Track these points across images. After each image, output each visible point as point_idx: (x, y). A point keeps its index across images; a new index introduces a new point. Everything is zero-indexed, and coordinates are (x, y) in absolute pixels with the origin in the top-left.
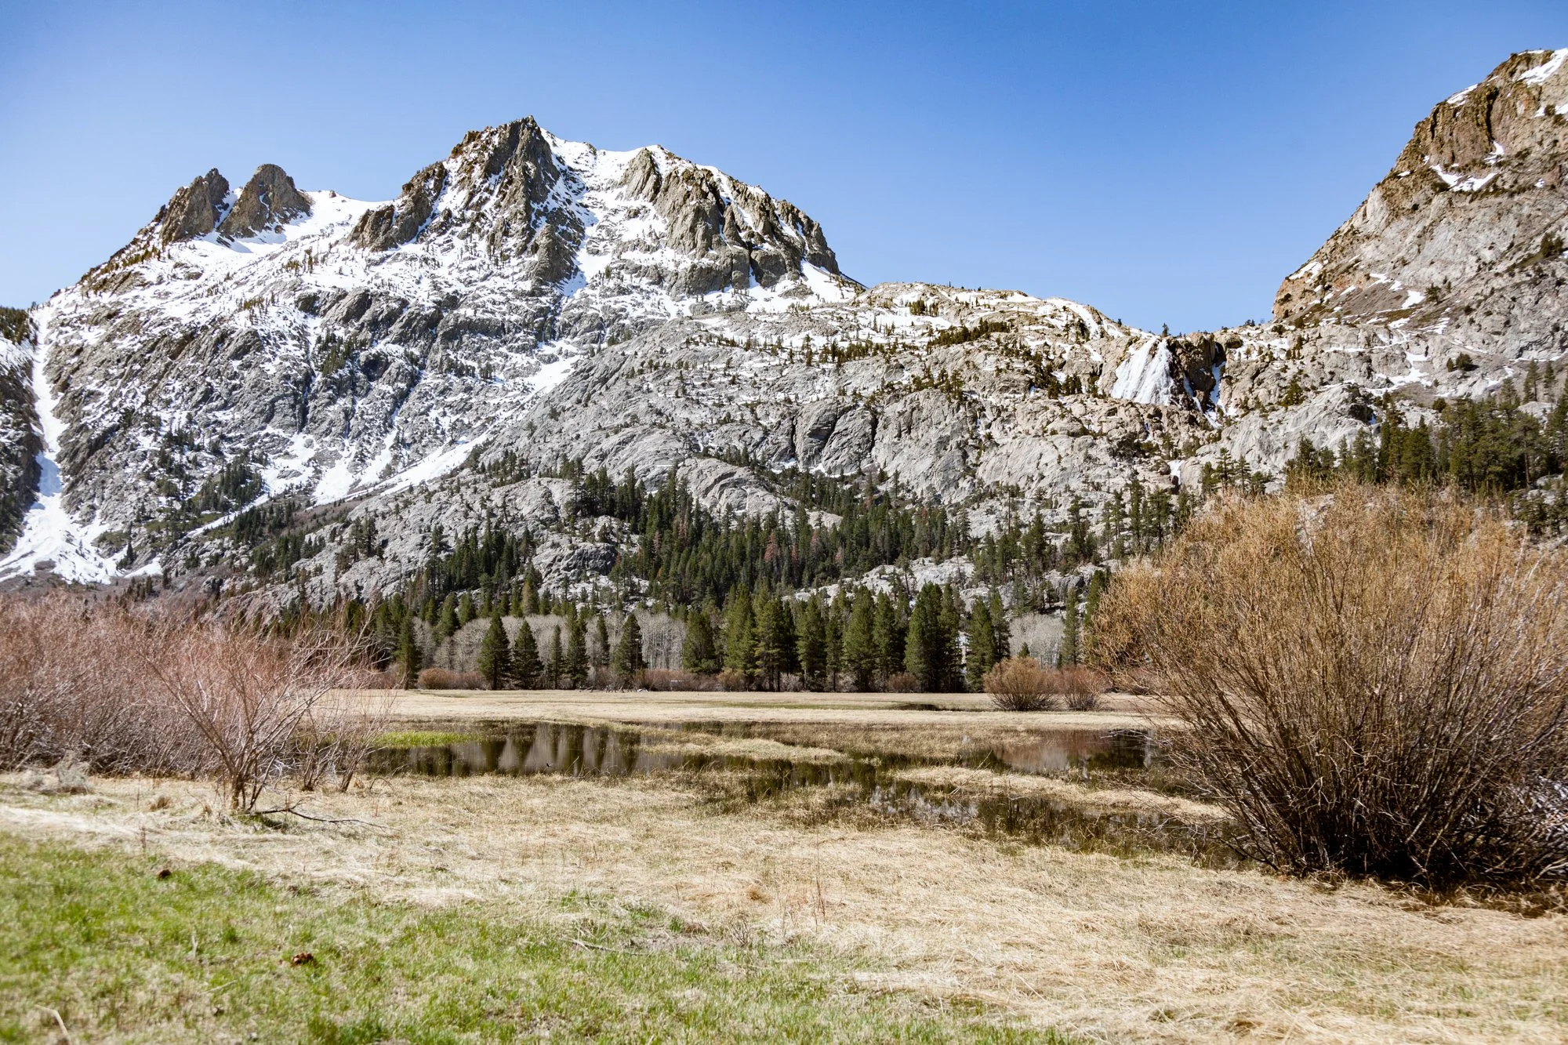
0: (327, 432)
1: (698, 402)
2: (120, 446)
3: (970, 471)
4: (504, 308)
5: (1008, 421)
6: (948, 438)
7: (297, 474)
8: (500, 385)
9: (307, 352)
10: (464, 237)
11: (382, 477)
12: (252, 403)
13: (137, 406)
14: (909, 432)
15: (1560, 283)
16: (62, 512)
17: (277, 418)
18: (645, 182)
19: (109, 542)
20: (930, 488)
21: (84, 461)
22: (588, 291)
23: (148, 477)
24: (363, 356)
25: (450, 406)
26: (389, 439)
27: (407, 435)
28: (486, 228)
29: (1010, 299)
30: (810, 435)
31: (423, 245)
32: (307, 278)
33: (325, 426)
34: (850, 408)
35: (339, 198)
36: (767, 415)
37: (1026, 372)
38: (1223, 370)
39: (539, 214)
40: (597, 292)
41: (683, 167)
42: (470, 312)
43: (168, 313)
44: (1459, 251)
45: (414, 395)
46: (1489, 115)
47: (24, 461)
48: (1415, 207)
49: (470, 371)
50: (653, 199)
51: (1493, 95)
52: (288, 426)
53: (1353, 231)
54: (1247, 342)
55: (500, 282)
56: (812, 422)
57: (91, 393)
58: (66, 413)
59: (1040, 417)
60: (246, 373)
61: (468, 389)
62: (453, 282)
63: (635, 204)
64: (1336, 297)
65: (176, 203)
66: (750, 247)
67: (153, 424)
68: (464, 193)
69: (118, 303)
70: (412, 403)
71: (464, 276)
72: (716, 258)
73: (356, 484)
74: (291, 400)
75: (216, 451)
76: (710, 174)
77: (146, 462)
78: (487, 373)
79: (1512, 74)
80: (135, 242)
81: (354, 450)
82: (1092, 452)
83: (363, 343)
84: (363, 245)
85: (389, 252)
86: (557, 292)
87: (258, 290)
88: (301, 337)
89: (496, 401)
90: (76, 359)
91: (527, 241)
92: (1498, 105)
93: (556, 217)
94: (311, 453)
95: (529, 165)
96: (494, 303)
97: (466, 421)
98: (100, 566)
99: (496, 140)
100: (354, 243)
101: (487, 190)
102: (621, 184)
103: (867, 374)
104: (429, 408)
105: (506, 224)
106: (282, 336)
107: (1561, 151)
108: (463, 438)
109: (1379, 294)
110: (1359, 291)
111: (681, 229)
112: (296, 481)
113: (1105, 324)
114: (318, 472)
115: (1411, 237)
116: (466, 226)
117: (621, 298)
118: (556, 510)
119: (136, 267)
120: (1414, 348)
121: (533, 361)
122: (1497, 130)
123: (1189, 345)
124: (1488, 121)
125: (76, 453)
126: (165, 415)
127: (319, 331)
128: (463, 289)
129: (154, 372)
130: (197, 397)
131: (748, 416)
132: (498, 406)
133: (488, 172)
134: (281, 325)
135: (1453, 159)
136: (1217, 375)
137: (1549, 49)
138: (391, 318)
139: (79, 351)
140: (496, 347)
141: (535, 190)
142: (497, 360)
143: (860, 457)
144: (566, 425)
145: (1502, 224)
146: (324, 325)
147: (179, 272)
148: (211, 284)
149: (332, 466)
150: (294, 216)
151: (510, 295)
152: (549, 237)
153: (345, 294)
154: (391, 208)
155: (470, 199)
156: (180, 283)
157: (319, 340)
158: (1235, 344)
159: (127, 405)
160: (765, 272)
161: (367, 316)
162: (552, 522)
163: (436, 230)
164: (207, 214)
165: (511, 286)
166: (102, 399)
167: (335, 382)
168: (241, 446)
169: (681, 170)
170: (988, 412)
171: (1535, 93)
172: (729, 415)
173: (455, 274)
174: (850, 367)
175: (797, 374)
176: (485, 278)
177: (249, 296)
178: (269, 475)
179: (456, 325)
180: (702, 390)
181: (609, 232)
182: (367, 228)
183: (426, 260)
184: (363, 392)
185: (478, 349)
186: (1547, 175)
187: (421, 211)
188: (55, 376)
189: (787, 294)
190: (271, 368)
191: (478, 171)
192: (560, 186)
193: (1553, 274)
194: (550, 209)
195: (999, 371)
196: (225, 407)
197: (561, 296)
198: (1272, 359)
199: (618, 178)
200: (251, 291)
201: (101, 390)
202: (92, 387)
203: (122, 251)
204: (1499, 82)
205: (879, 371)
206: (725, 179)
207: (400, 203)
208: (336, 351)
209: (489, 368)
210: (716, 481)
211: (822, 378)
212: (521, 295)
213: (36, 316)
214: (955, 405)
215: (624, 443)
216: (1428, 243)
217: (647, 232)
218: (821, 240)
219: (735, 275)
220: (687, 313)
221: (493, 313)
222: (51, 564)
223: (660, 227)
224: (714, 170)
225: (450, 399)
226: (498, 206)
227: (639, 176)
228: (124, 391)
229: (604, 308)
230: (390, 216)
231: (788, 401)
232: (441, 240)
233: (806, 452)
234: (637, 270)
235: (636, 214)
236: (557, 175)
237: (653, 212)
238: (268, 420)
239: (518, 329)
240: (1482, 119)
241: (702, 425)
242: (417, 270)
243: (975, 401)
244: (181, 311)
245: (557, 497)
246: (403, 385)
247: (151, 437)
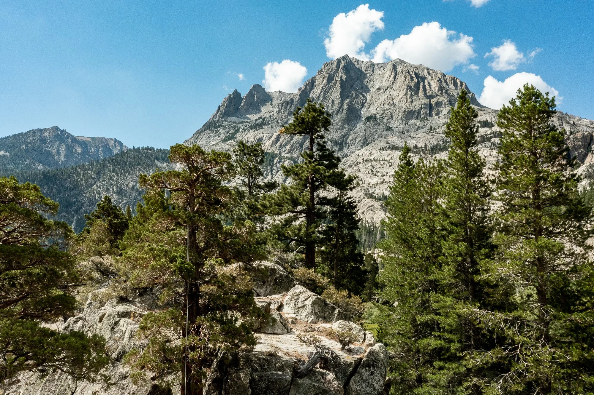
1: (375, 175)
18: (390, 76)
22: (362, 125)
50: (393, 83)
63: (386, 85)
66: (431, 98)
68: (319, 90)
72: (415, 106)
83: (276, 155)
86: (350, 127)
91: (340, 107)
95: (343, 75)
101: (328, 88)
111: (402, 94)
117: (375, 127)
133: (329, 80)
138: (287, 144)
152: (348, 105)
153: (272, 136)
160: (437, 109)
164: (232, 107)
169: (404, 69)
172: (384, 180)
180: (378, 170)
181: (375, 99)
189: (445, 118)
191: (325, 80)
210: (367, 208)
212: (335, 130)
217: (389, 97)
219: (423, 112)
223: (395, 94)
226: (331, 94)
227: (388, 73)
230: (292, 102)
234: (382, 114)
235: (386, 90)
237: (393, 88)
241: (374, 185)
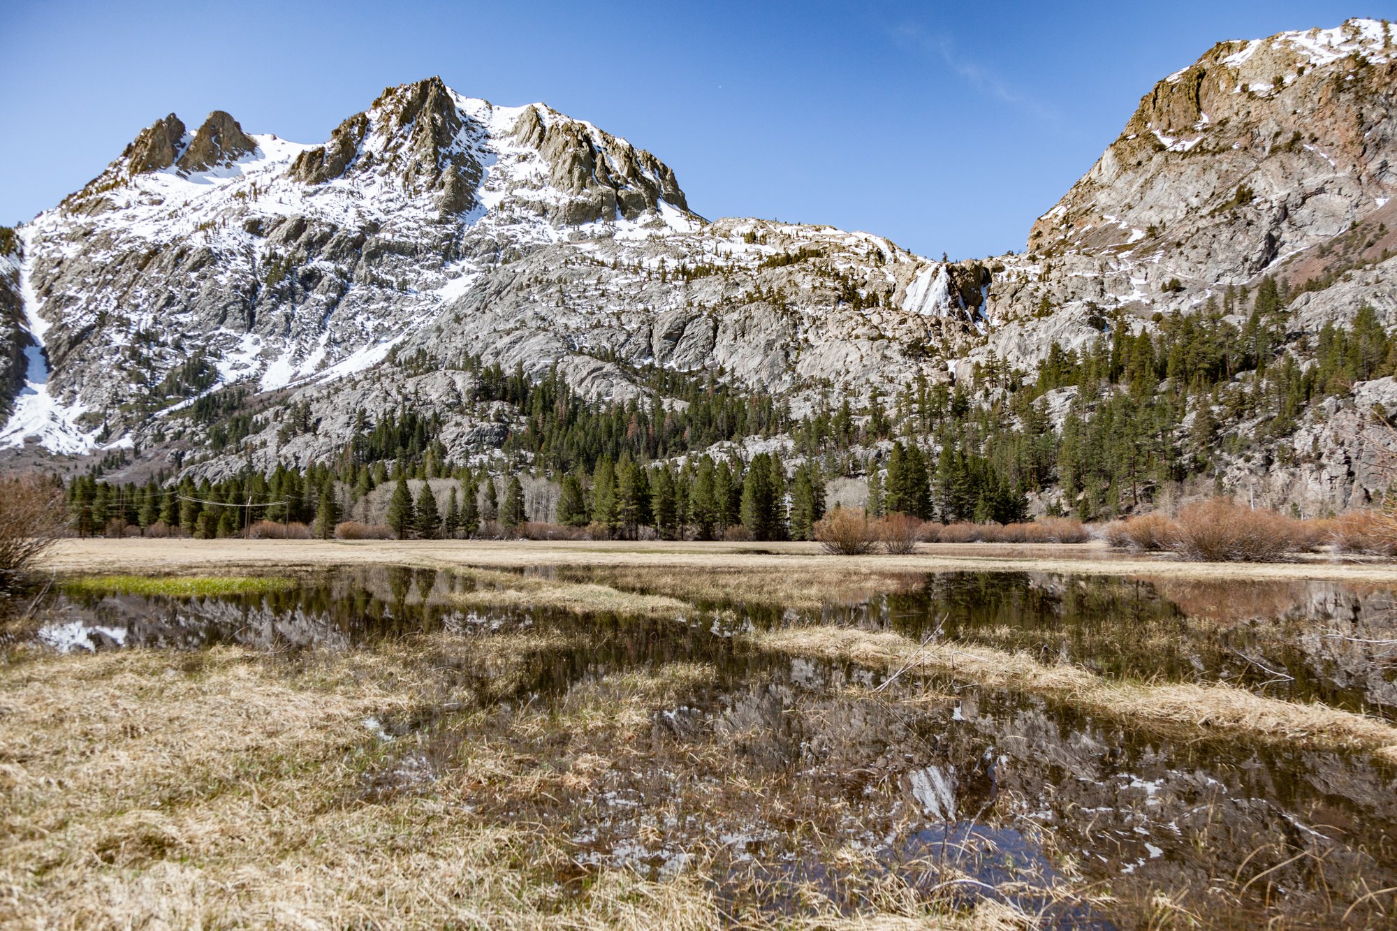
0: (271, 333)
1: (574, 311)
2: (96, 342)
3: (791, 367)
4: (417, 233)
5: (821, 328)
6: (774, 341)
7: (247, 366)
8: (414, 296)
9: (254, 266)
10: (383, 174)
11: (318, 370)
12: (208, 308)
13: (110, 310)
14: (743, 336)
15: (1249, 224)
16: (48, 396)
17: (229, 320)
18: (531, 133)
19: (88, 421)
20: (760, 380)
21: (65, 354)
22: (485, 220)
23: (120, 367)
24: (300, 270)
25: (373, 313)
26: (323, 339)
27: (337, 335)
28: (402, 167)
29: (823, 232)
30: (665, 338)
31: (350, 180)
32: (252, 206)
33: (269, 328)
34: (696, 317)
35: (279, 140)
36: (630, 321)
37: (836, 289)
38: (989, 290)
39: (445, 157)
40: (493, 221)
41: (562, 121)
42: (389, 236)
43: (134, 233)
44: (1172, 198)
45: (343, 303)
46: (1198, 91)
47: (13, 354)
48: (1139, 163)
49: (389, 284)
50: (538, 147)
51: (1202, 76)
52: (238, 327)
53: (1091, 183)
54: (1008, 268)
55: (414, 212)
56: (665, 328)
57: (70, 298)
58: (49, 314)
59: (847, 325)
60: (202, 283)
61: (388, 299)
62: (374, 212)
63: (523, 151)
64: (1077, 233)
65: (141, 141)
66: (616, 186)
67: (124, 323)
68: (383, 139)
69: (93, 224)
70: (342, 310)
71: (383, 206)
72: (590, 195)
73: (296, 375)
74: (240, 306)
75: (178, 346)
76: (584, 127)
77: (118, 355)
78: (403, 286)
79: (1217, 58)
80: (106, 173)
81: (294, 347)
82: (888, 353)
83: (300, 260)
84: (299, 180)
85: (321, 186)
86: (460, 221)
87: (211, 215)
88: (249, 253)
89: (411, 309)
90: (57, 270)
91: (436, 179)
92: (1205, 83)
93: (458, 160)
94: (258, 349)
95: (437, 116)
96: (409, 229)
97: (386, 325)
98: (81, 440)
99: (409, 95)
100: (292, 178)
101: (402, 136)
102: (512, 134)
103: (710, 289)
104: (356, 313)
105: (419, 164)
106: (232, 253)
107: (1253, 120)
108: (384, 338)
109: (1110, 231)
110: (1095, 229)
111: (561, 171)
112: (245, 372)
113: (898, 252)
114: (264, 365)
115: (1135, 187)
116: (385, 166)
117: (513, 226)
118: (459, 396)
119: (107, 194)
120: (1137, 274)
121: (441, 277)
122: (1204, 104)
123: (963, 269)
124: (1197, 96)
125: (58, 347)
126: (134, 317)
127: (263, 249)
128: (383, 217)
129: (125, 281)
130: (161, 302)
131: (615, 323)
132: (412, 313)
133: (403, 121)
134: (233, 245)
135: (1170, 125)
136: (984, 293)
137: (1246, 39)
138: (324, 239)
139: (60, 263)
140: (411, 264)
141: (441, 137)
142: (412, 276)
143: (704, 356)
144: (467, 328)
145: (1206, 177)
146: (268, 245)
147: (144, 199)
148: (172, 209)
149: (276, 359)
150: (242, 154)
151: (422, 223)
152: (453, 176)
153: (285, 220)
154: (323, 149)
155: (388, 143)
156: (145, 208)
157: (263, 257)
158: (999, 269)
159: (102, 308)
160: (629, 208)
161: (303, 237)
162: (456, 406)
163: (360, 168)
164: (167, 151)
165: (422, 216)
166: (80, 303)
167: (277, 291)
168: (199, 343)
169: (561, 123)
170: (805, 321)
171: (1234, 74)
173: (377, 204)
174: (696, 284)
175: (654, 289)
176: (401, 209)
177: (204, 220)
178: (222, 367)
179: (377, 247)
180: (577, 301)
181: (502, 173)
182: (303, 166)
183: (352, 193)
184: (301, 300)
185: (396, 267)
186: (1242, 139)
187: (347, 153)
188: (39, 284)
189: (646, 226)
190: (223, 279)
191: (394, 120)
192: (462, 135)
193: (1245, 217)
194: (454, 153)
195: (815, 288)
196: (185, 310)
197: (463, 225)
198: (1028, 282)
199: (510, 129)
200: (205, 215)
201: (79, 295)
202: (71, 293)
203: (95, 181)
204: (1206, 65)
205: (720, 287)
206: (596, 132)
207: (330, 145)
208: (278, 266)
209: (405, 282)
210: (589, 374)
211: (674, 292)
212: (431, 223)
213: (21, 233)
214: (779, 314)
215: (515, 342)
216: (1149, 192)
217: (534, 173)
218: (674, 183)
219: (605, 209)
220: (566, 239)
221: (408, 237)
222: (38, 439)
223: (544, 169)
224: (587, 124)
225: (373, 307)
226: (411, 149)
227: (526, 128)
228: (99, 297)
229: (499, 235)
230: (322, 155)
231: (647, 310)
232: (364, 176)
233: (661, 351)
234: (525, 204)
235: (525, 159)
236: (459, 125)
237: (538, 157)
238: (221, 322)
239: (428, 250)
240: (1192, 94)
241: (577, 329)
242: (344, 201)
243: (795, 312)
244: (146, 231)
245: (459, 386)
246: (334, 295)
247: (123, 335)
